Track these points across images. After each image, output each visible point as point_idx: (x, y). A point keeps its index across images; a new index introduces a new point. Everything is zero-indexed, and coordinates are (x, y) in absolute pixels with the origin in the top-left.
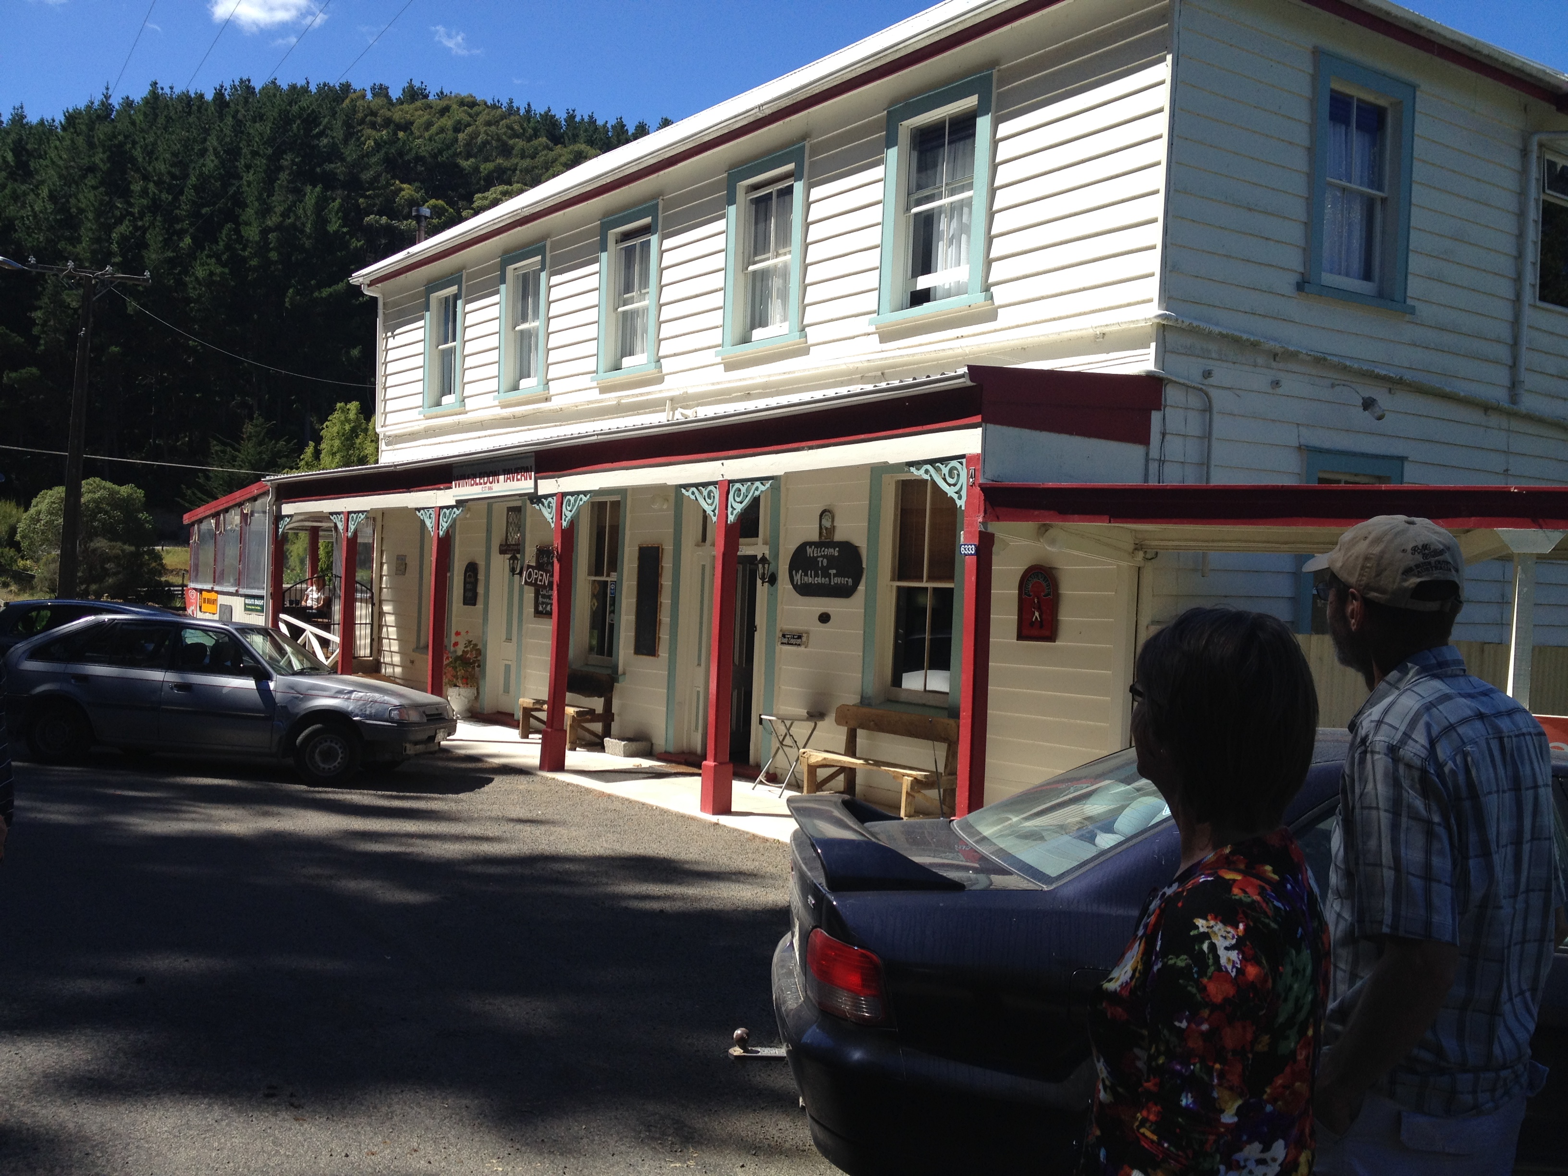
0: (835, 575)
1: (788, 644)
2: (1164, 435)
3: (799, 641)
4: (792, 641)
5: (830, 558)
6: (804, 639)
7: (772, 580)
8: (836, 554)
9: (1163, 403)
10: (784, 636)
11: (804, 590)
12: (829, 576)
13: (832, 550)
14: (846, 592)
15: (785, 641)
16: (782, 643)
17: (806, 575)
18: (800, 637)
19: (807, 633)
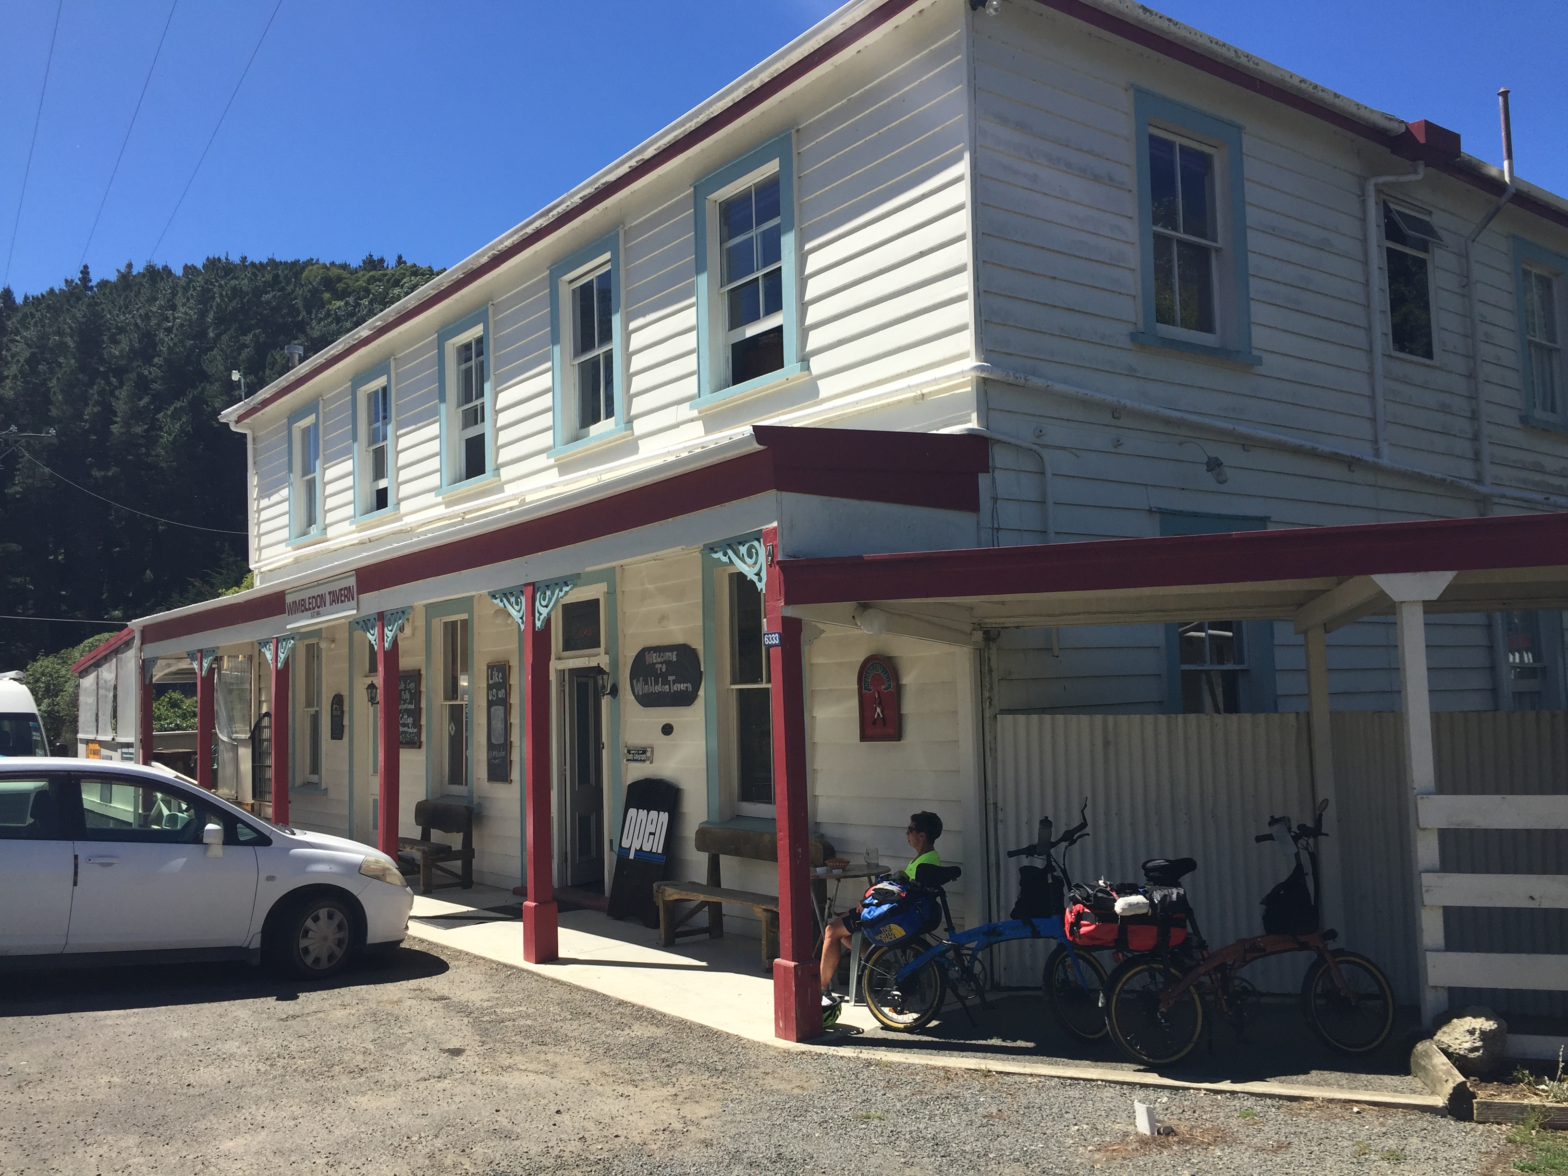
0: (674, 682)
1: (634, 760)
2: (995, 499)
3: (643, 757)
4: (637, 757)
5: (668, 663)
6: (649, 754)
7: (614, 692)
8: (675, 659)
9: (990, 465)
10: (629, 752)
11: (648, 701)
12: (668, 683)
13: (670, 654)
14: (686, 699)
15: (630, 757)
16: (628, 760)
17: (646, 684)
18: (644, 752)
19: (652, 748)
